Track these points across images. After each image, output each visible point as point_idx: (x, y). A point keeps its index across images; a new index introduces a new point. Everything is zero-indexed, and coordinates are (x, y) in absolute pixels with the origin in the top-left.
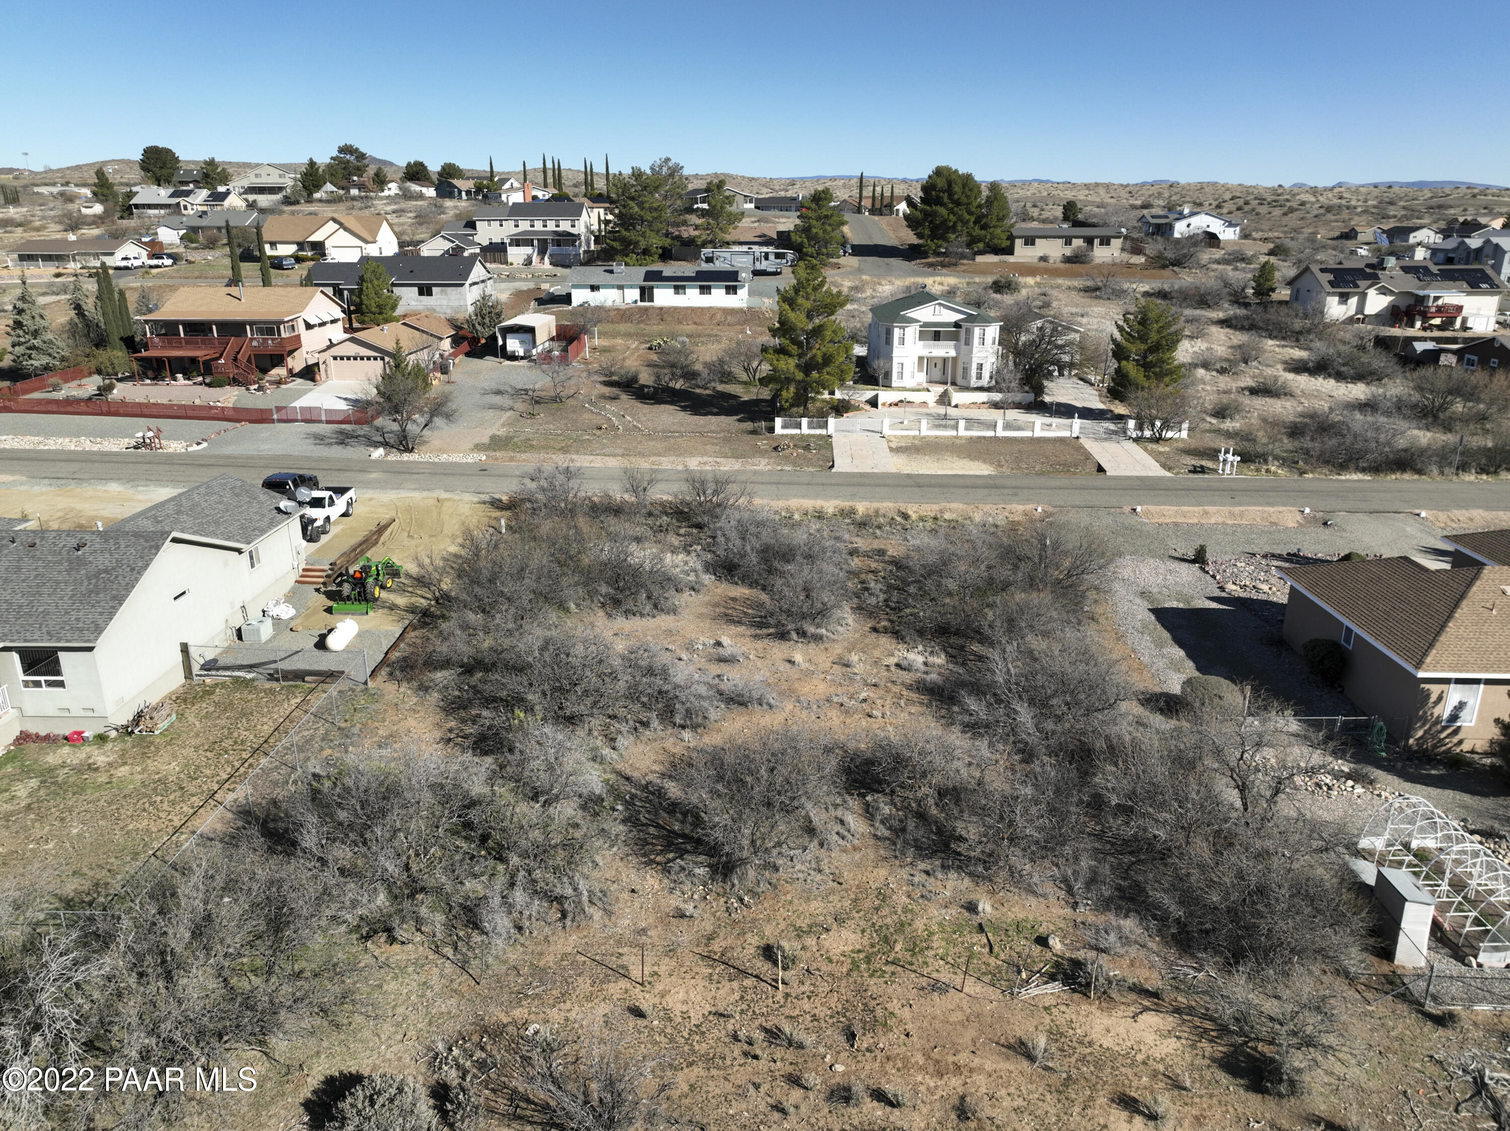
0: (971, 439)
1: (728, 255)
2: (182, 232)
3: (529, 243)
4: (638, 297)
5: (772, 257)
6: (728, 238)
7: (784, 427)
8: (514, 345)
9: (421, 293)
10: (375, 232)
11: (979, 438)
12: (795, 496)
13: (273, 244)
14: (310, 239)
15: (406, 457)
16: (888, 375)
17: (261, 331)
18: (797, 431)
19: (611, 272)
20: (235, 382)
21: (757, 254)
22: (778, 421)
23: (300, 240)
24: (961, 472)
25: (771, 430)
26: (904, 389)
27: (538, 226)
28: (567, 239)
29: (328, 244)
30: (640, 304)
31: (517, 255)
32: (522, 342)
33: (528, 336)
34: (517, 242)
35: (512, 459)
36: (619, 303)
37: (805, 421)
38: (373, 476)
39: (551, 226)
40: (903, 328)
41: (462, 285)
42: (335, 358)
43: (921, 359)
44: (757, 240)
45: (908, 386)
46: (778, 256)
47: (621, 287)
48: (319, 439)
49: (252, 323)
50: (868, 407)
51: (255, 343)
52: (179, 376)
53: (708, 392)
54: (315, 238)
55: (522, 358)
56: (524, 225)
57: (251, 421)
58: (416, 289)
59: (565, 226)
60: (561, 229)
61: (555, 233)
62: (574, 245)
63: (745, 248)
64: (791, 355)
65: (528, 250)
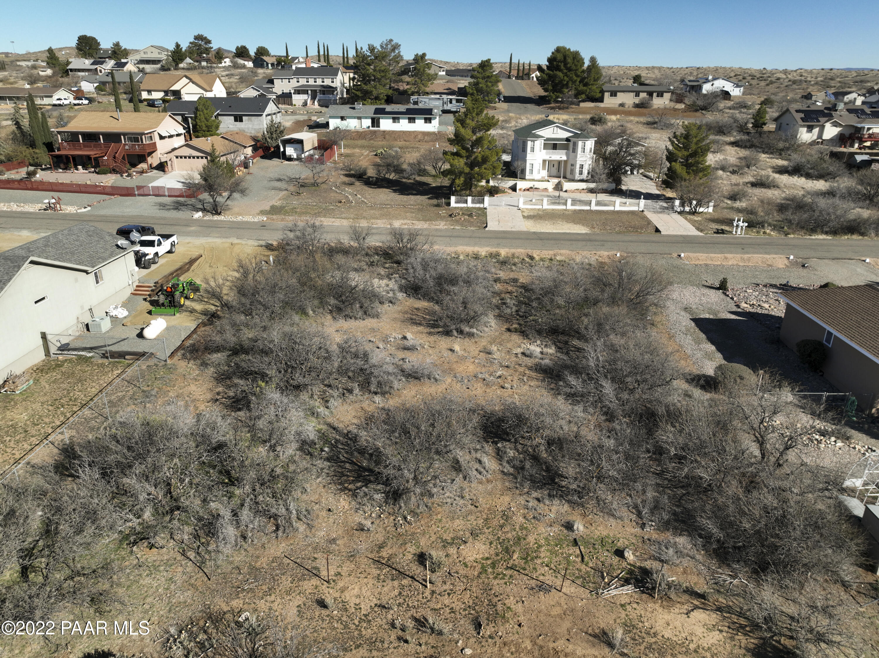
0: (575, 211)
1: (427, 100)
2: (96, 85)
3: (305, 92)
4: (370, 124)
5: (454, 102)
6: (428, 90)
7: (456, 202)
8: (290, 151)
9: (236, 120)
10: (211, 85)
11: (580, 210)
12: (462, 245)
13: (149, 92)
14: (172, 89)
15: (216, 218)
16: (523, 171)
17: (130, 139)
18: (465, 205)
19: (354, 108)
20: (114, 171)
21: (445, 100)
22: (453, 199)
23: (166, 89)
24: (568, 231)
25: (449, 204)
26: (533, 180)
27: (311, 82)
28: (329, 90)
29: (182, 92)
30: (371, 128)
31: (298, 99)
32: (295, 149)
33: (299, 146)
34: (298, 92)
35: (282, 220)
36: (358, 128)
37: (470, 199)
38: (193, 228)
39: (319, 82)
40: (534, 141)
41: (261, 115)
42: (177, 157)
43: (544, 161)
44: (446, 91)
45: (536, 178)
46: (458, 101)
47: (359, 118)
48: (163, 206)
49: (125, 134)
50: (510, 191)
51: (127, 147)
52: (80, 167)
53: (410, 181)
54: (175, 88)
55: (296, 160)
56: (303, 81)
57: (122, 195)
58: (232, 118)
59: (328, 82)
60: (325, 84)
61: (323, 86)
62: (333, 94)
63: (438, 96)
64: (461, 157)
65: (304, 97)
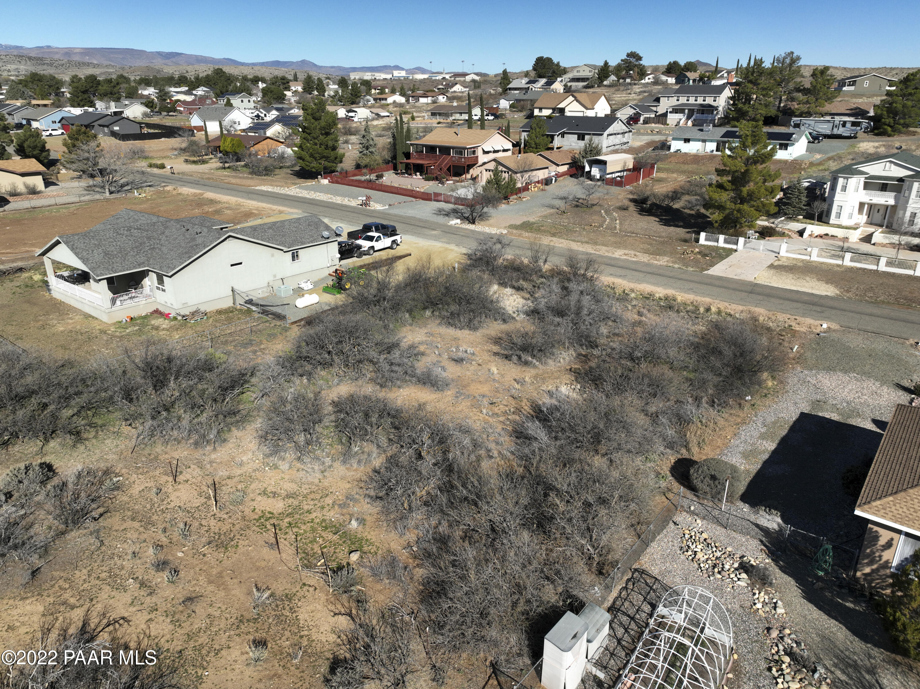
0: (851, 269)
1: (812, 123)
2: (511, 102)
3: (681, 111)
4: (715, 149)
5: (848, 125)
6: (821, 109)
7: (706, 240)
8: (596, 172)
9: (579, 139)
10: (594, 102)
11: (860, 269)
13: (541, 109)
14: (559, 106)
15: (471, 227)
16: (828, 213)
17: (456, 153)
18: (716, 244)
19: (701, 130)
20: (436, 179)
21: (837, 122)
22: (703, 235)
23: (553, 107)
24: (810, 291)
25: (697, 240)
26: (839, 226)
27: (692, 100)
28: (709, 109)
29: (566, 110)
30: (715, 153)
31: (673, 118)
32: (600, 170)
33: (602, 166)
34: (676, 110)
35: (520, 235)
36: (701, 152)
37: (722, 238)
38: (434, 232)
39: (700, 101)
40: (847, 178)
41: (602, 135)
42: (486, 170)
43: (862, 205)
44: (848, 112)
45: (844, 224)
46: (854, 124)
47: (704, 141)
48: (440, 212)
49: (453, 148)
50: (796, 236)
51: (454, 159)
52: (418, 174)
54: (561, 106)
55: (598, 180)
56: (683, 100)
57: (424, 199)
58: (576, 136)
59: (709, 101)
60: (706, 102)
61: (701, 105)
62: (712, 113)
63: (828, 118)
65: (680, 116)
